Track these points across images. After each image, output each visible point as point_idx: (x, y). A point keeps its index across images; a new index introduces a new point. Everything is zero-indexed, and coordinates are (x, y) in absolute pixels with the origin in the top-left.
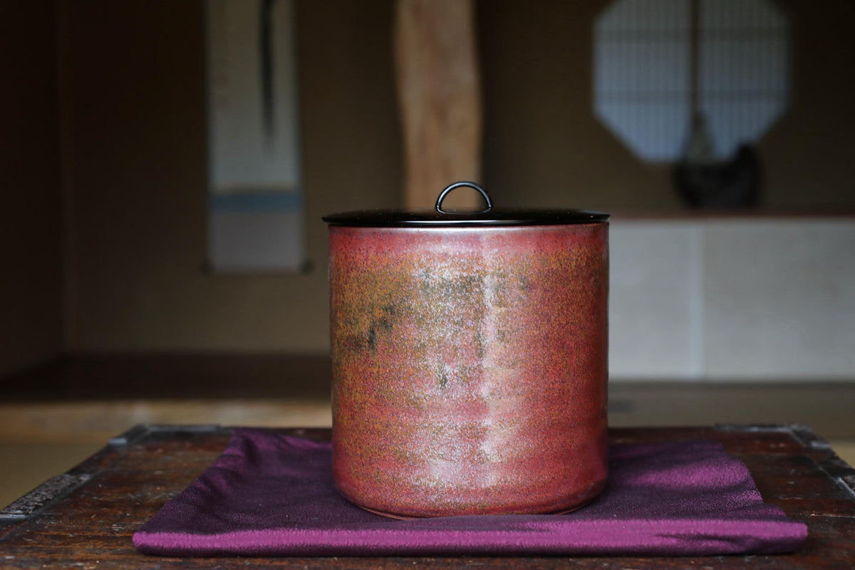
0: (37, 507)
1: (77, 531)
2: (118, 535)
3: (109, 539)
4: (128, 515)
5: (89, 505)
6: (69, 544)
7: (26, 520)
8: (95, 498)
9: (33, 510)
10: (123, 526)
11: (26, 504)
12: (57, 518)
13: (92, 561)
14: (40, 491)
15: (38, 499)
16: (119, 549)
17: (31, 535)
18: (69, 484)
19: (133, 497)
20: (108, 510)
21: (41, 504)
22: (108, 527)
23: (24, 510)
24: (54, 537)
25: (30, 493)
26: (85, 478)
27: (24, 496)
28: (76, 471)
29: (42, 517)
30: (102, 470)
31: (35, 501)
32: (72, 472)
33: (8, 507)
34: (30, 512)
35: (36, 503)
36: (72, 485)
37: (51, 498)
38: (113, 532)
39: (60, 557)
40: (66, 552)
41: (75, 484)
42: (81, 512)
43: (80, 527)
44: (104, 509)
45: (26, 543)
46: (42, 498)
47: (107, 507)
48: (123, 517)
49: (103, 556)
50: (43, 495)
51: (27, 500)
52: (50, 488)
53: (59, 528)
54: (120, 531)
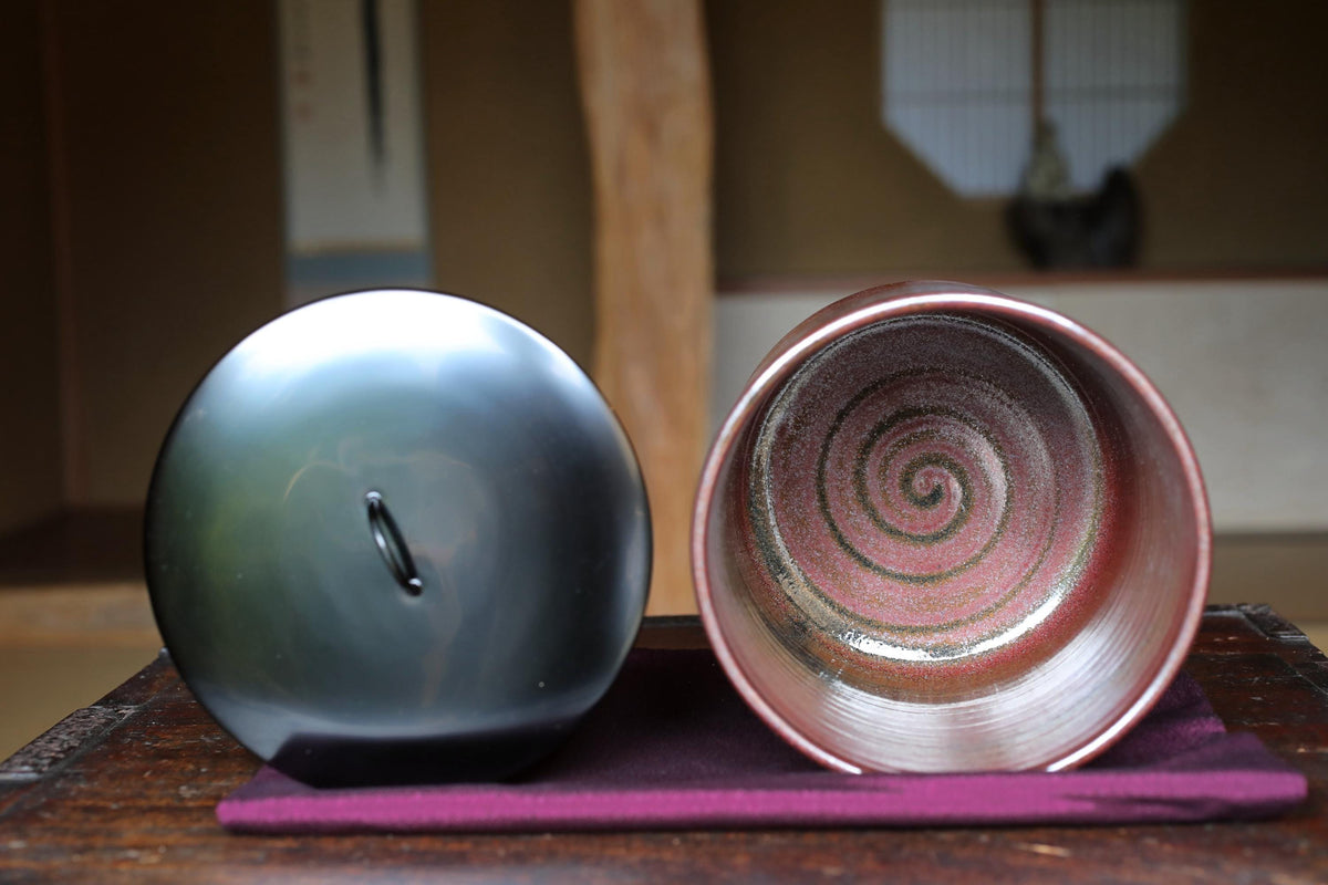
0: (55, 761)
1: (124, 798)
2: (191, 804)
3: (177, 811)
4: (204, 770)
5: (139, 756)
6: (113, 819)
7: (37, 782)
8: (147, 743)
9: (50, 765)
10: (198, 788)
11: (37, 756)
12: (89, 778)
13: (153, 848)
14: (58, 733)
15: (55, 746)
16: (196, 827)
17: (49, 806)
18: (103, 721)
19: (208, 740)
20: (171, 763)
21: (62, 756)
22: (172, 791)
23: (34, 765)
24: (87, 809)
25: (42, 736)
26: (129, 711)
27: (33, 743)
28: (112, 699)
29: (63, 775)
30: (154, 696)
31: (52, 751)
32: (105, 701)
33: (8, 760)
34: (45, 769)
35: (53, 754)
36: (106, 724)
37: (77, 745)
38: (182, 799)
39: (99, 842)
40: (110, 834)
41: (112, 720)
42: (127, 767)
43: (128, 792)
44: (164, 761)
45: (41, 820)
46: (61, 745)
47: (169, 757)
48: (196, 774)
49: (171, 839)
50: (64, 741)
51: (38, 750)
52: (74, 729)
53: (95, 794)
54: (194, 798)
